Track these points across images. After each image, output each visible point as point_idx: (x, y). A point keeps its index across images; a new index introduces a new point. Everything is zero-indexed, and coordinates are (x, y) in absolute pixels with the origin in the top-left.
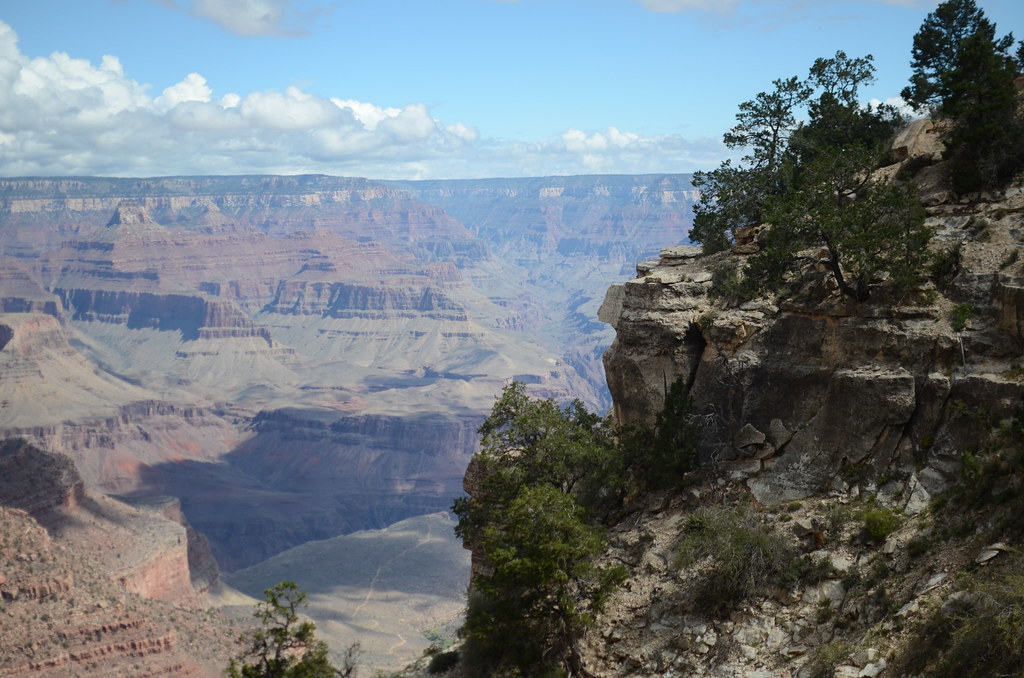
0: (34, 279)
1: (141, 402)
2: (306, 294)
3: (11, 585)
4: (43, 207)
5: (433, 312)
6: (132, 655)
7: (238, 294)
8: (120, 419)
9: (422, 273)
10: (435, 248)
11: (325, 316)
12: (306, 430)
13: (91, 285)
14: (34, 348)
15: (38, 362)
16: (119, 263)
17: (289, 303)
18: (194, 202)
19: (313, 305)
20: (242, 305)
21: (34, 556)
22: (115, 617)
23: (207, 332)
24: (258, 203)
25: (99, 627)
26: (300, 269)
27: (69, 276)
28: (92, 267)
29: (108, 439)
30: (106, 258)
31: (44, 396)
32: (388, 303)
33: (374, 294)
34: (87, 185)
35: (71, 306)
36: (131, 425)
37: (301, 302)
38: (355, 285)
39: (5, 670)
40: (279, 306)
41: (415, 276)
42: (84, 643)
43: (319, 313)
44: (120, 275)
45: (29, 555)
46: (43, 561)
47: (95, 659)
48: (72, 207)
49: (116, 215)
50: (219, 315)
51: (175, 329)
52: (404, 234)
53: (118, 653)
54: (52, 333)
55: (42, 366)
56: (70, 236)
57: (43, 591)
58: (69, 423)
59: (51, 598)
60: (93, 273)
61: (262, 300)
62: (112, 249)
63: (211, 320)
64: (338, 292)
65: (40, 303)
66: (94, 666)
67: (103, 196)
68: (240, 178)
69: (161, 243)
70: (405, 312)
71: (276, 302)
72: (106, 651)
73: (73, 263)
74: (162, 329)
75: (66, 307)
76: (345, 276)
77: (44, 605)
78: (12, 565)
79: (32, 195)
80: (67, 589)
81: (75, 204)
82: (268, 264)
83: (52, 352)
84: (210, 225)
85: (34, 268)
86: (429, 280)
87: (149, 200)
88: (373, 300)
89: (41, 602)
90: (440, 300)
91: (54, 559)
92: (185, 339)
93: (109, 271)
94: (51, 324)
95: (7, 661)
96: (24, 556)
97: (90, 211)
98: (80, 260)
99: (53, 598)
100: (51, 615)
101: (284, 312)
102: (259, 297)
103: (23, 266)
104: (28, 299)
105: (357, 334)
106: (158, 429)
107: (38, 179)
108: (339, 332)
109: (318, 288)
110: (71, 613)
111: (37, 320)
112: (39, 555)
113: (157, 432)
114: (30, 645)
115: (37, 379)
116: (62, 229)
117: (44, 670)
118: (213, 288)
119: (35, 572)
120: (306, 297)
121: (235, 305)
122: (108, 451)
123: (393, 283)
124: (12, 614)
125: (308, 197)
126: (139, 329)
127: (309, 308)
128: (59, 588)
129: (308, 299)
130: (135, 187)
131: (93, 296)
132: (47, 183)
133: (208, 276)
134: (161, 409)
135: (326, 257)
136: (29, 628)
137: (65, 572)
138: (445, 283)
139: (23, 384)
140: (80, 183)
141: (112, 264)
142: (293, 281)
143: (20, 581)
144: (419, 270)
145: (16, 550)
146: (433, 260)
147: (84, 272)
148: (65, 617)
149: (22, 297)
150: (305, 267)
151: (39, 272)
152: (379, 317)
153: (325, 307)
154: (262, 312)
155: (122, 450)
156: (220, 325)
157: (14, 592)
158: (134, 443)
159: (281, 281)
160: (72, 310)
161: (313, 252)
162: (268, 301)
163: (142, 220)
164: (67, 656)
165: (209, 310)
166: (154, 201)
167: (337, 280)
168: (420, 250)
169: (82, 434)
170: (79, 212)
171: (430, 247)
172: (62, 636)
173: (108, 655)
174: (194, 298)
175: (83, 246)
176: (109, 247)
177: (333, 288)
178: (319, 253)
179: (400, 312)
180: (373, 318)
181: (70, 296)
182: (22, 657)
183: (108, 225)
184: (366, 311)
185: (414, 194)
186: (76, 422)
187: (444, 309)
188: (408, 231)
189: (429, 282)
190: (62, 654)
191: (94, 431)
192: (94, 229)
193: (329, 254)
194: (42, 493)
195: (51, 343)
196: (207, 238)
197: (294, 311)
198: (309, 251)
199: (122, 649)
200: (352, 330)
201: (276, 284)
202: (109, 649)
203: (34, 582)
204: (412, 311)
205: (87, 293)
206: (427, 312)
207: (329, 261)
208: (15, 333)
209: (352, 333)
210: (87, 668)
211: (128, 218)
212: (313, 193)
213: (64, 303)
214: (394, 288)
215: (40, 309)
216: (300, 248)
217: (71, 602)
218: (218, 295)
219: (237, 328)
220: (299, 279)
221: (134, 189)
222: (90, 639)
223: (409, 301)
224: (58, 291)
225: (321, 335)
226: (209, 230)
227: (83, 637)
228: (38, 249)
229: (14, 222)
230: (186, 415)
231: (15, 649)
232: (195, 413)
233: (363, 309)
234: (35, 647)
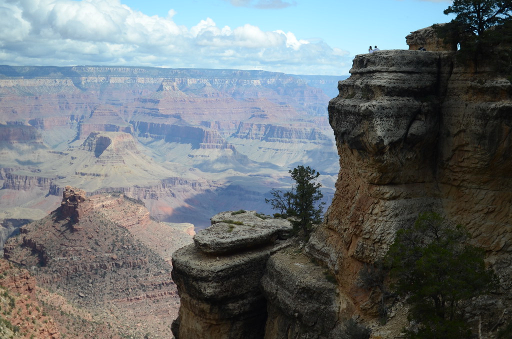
0: (120, 116)
1: (171, 178)
2: (253, 129)
3: (120, 260)
4: (125, 81)
5: (316, 141)
6: (176, 297)
7: (219, 127)
8: (161, 186)
9: (311, 121)
10: (317, 109)
11: (262, 140)
12: (252, 196)
13: (148, 120)
14: (120, 149)
15: (123, 156)
16: (162, 110)
17: (244, 133)
18: (199, 82)
19: (256, 134)
20: (221, 133)
21: (130, 247)
22: (168, 278)
23: (204, 146)
24: (230, 83)
25: (161, 282)
26: (250, 117)
27: (137, 115)
28: (149, 111)
29: (155, 195)
30: (155, 107)
31: (125, 172)
32: (294, 135)
33: (286, 131)
34: (146, 71)
35: (138, 130)
36: (166, 189)
37: (250, 133)
38: (277, 125)
39: (116, 300)
40: (239, 134)
41: (307, 123)
42: (153, 290)
43: (259, 139)
44: (162, 115)
45: (128, 246)
46: (134, 249)
47: (158, 298)
48: (139, 81)
49: (162, 86)
50: (210, 137)
51: (188, 144)
52: (302, 102)
53: (169, 296)
54: (130, 142)
55: (124, 158)
56: (138, 96)
57: (134, 263)
58: (136, 186)
59: (138, 267)
60: (149, 114)
61: (231, 131)
62: (158, 103)
63: (206, 140)
64: (269, 129)
65: (123, 128)
66: (158, 301)
67: (154, 77)
68: (222, 70)
69: (183, 101)
70: (302, 140)
71: (238, 132)
72: (163, 294)
73: (140, 109)
74: (182, 143)
75: (135, 130)
76: (273, 121)
77: (135, 270)
78: (120, 250)
79: (121, 75)
80: (146, 263)
81: (141, 80)
82: (235, 113)
83: (129, 152)
84: (206, 93)
85: (121, 111)
86: (314, 125)
87: (177, 79)
88: (286, 134)
89: (133, 269)
90: (319, 135)
91: (140, 249)
92: (193, 148)
93: (157, 114)
94: (129, 138)
95: (116, 296)
96: (126, 247)
97: (148, 84)
98: (143, 108)
99: (139, 267)
100: (138, 276)
101: (242, 137)
102: (230, 129)
103: (115, 110)
104: (117, 125)
105: (277, 150)
106: (179, 192)
107: (123, 67)
108: (269, 149)
109: (259, 126)
110: (147, 275)
111: (122, 136)
112: (133, 246)
113: (178, 193)
114: (128, 289)
115: (122, 164)
116: (134, 92)
117: (134, 301)
118: (207, 124)
119: (131, 254)
120: (253, 130)
121: (218, 133)
122: (155, 201)
123: (296, 125)
124: (120, 274)
125: (255, 81)
126: (170, 143)
127: (254, 136)
128: (142, 263)
129: (254, 132)
130: (170, 73)
131: (149, 125)
132: (128, 69)
133: (205, 118)
134: (181, 182)
135: (264, 111)
136: (127, 281)
137: (145, 255)
138: (322, 127)
139: (115, 166)
140: (144, 70)
141: (158, 110)
142: (247, 122)
143: (123, 258)
144: (309, 120)
145: (122, 243)
146: (316, 115)
147: (145, 113)
148: (145, 277)
149: (114, 124)
150: (253, 116)
151: (123, 112)
152: (289, 142)
153: (262, 136)
154: (231, 137)
155: (161, 201)
156: (210, 143)
157: (121, 264)
158: (168, 198)
159: (240, 122)
160: (138, 132)
161: (257, 108)
162: (234, 132)
163: (174, 89)
164: (145, 295)
165: (205, 135)
166: (179, 80)
167: (269, 123)
168: (310, 110)
169: (142, 192)
170: (142, 84)
171: (315, 108)
172: (143, 286)
173: (164, 296)
174: (198, 128)
175: (145, 101)
176: (157, 102)
177: (267, 127)
178: (260, 109)
179: (299, 140)
180: (286, 142)
181: (138, 125)
182: (124, 295)
183: (157, 91)
184: (283, 139)
185: (307, 81)
186: (140, 186)
187: (321, 139)
188: (304, 100)
189: (314, 126)
190: (143, 295)
191: (149, 191)
192: (149, 92)
193: (265, 109)
194: (130, 218)
195: (129, 147)
196: (205, 99)
197: (246, 137)
198: (255, 108)
199: (171, 294)
200: (275, 148)
201: (238, 124)
202: (165, 294)
203: (130, 259)
204: (305, 140)
205: (146, 124)
206: (313, 141)
207: (265, 113)
208: (112, 141)
209: (275, 150)
210: (154, 302)
211: (167, 88)
212: (258, 79)
213: (134, 128)
214: (297, 128)
215: (123, 131)
216: (251, 106)
217: (147, 270)
218: (210, 127)
219: (219, 144)
220: (250, 122)
221: (170, 74)
222: (156, 288)
223: (304, 135)
224: (131, 122)
225: (260, 150)
226: (206, 96)
227: (153, 287)
228: (122, 101)
229: (111, 88)
230: (193, 186)
231: (121, 290)
232: (197, 185)
233: (281, 138)
234: (130, 290)
